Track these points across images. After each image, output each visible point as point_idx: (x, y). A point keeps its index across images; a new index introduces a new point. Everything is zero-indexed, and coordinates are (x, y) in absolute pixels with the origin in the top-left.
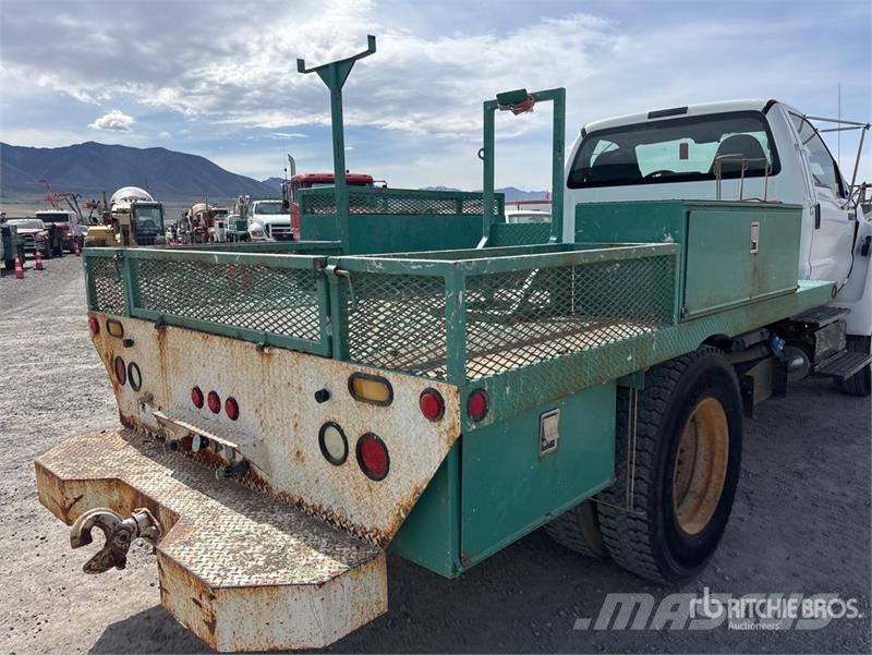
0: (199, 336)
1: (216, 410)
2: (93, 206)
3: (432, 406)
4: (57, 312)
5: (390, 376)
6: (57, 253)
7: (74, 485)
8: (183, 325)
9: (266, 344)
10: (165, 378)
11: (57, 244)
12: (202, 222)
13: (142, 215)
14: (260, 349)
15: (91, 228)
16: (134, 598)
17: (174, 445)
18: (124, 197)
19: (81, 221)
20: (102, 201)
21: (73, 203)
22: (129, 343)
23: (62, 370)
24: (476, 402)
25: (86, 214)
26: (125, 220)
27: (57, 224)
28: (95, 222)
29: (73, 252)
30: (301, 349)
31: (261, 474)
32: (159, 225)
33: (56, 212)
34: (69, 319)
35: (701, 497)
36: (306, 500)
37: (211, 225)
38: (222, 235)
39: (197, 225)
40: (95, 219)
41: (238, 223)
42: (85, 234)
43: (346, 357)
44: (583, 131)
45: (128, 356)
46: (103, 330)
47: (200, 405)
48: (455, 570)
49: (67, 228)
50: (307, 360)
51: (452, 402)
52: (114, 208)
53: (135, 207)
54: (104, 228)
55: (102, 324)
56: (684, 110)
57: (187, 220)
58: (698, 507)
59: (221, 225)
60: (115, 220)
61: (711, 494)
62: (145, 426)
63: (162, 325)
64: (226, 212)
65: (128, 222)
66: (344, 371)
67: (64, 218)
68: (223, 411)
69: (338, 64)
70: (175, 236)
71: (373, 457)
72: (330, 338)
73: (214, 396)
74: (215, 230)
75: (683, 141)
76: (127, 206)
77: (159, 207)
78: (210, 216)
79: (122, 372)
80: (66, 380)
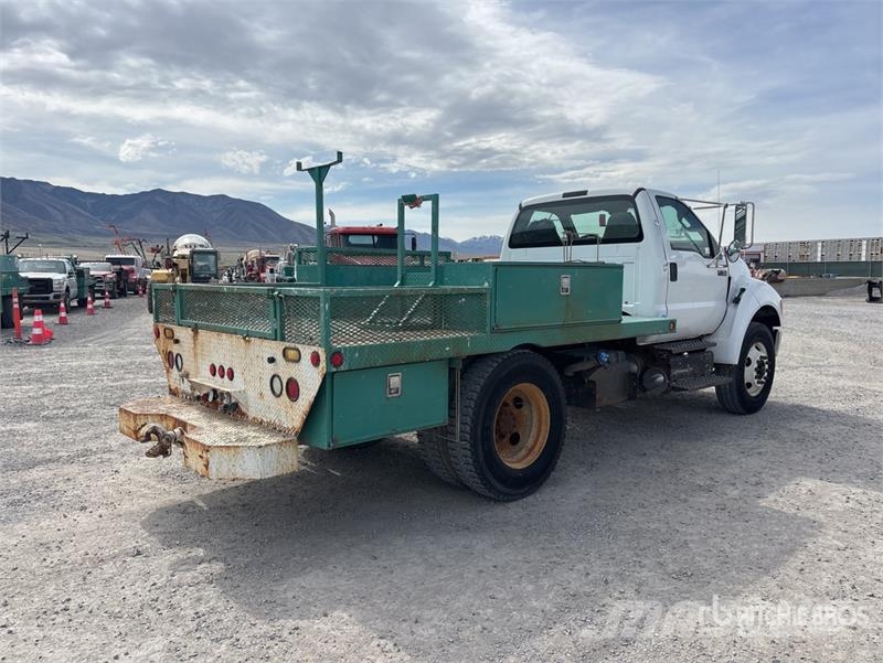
0: (215, 334)
1: (222, 377)
2: (156, 250)
3: (315, 360)
4: (123, 342)
5: (299, 347)
6: (122, 294)
7: (142, 417)
8: (208, 328)
9: (247, 336)
10: (196, 361)
11: (123, 285)
12: (256, 268)
13: (200, 261)
14: (244, 338)
15: (155, 271)
16: (172, 497)
17: (198, 398)
18: (185, 243)
19: (145, 265)
20: (165, 247)
21: (138, 247)
22: (177, 341)
23: (128, 382)
24: (335, 357)
25: (150, 256)
26: (184, 265)
27: (124, 267)
28: (159, 266)
29: (137, 293)
30: (263, 337)
31: (244, 410)
32: (213, 269)
33: (124, 256)
34: (133, 347)
35: (530, 450)
36: (265, 420)
37: (263, 271)
38: (272, 280)
39: (252, 270)
40: (158, 263)
41: (286, 269)
42: (149, 277)
43: (283, 339)
44: (520, 205)
45: (175, 349)
46: (162, 335)
47: (214, 375)
48: (329, 446)
49: (132, 271)
50: (266, 343)
51: (323, 357)
52: (175, 254)
53: (193, 253)
54: (166, 271)
55: (161, 332)
56: (585, 193)
57: (242, 266)
58: (527, 455)
59: (272, 271)
60: (175, 265)
61: (536, 449)
62: (183, 392)
63: (195, 330)
64: (277, 259)
65: (186, 266)
66: (281, 346)
67: (131, 261)
68: (226, 377)
69: (320, 168)
70: (231, 281)
71: (292, 390)
72: (276, 331)
73: (222, 367)
74: (266, 275)
75: (602, 212)
76: (187, 252)
77: (215, 253)
78: (263, 261)
79: (171, 360)
80: (132, 389)
